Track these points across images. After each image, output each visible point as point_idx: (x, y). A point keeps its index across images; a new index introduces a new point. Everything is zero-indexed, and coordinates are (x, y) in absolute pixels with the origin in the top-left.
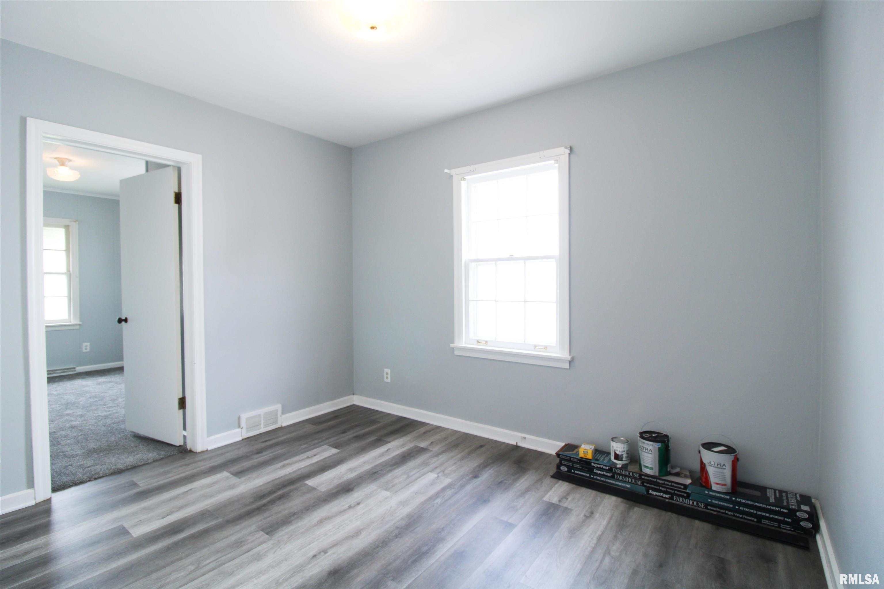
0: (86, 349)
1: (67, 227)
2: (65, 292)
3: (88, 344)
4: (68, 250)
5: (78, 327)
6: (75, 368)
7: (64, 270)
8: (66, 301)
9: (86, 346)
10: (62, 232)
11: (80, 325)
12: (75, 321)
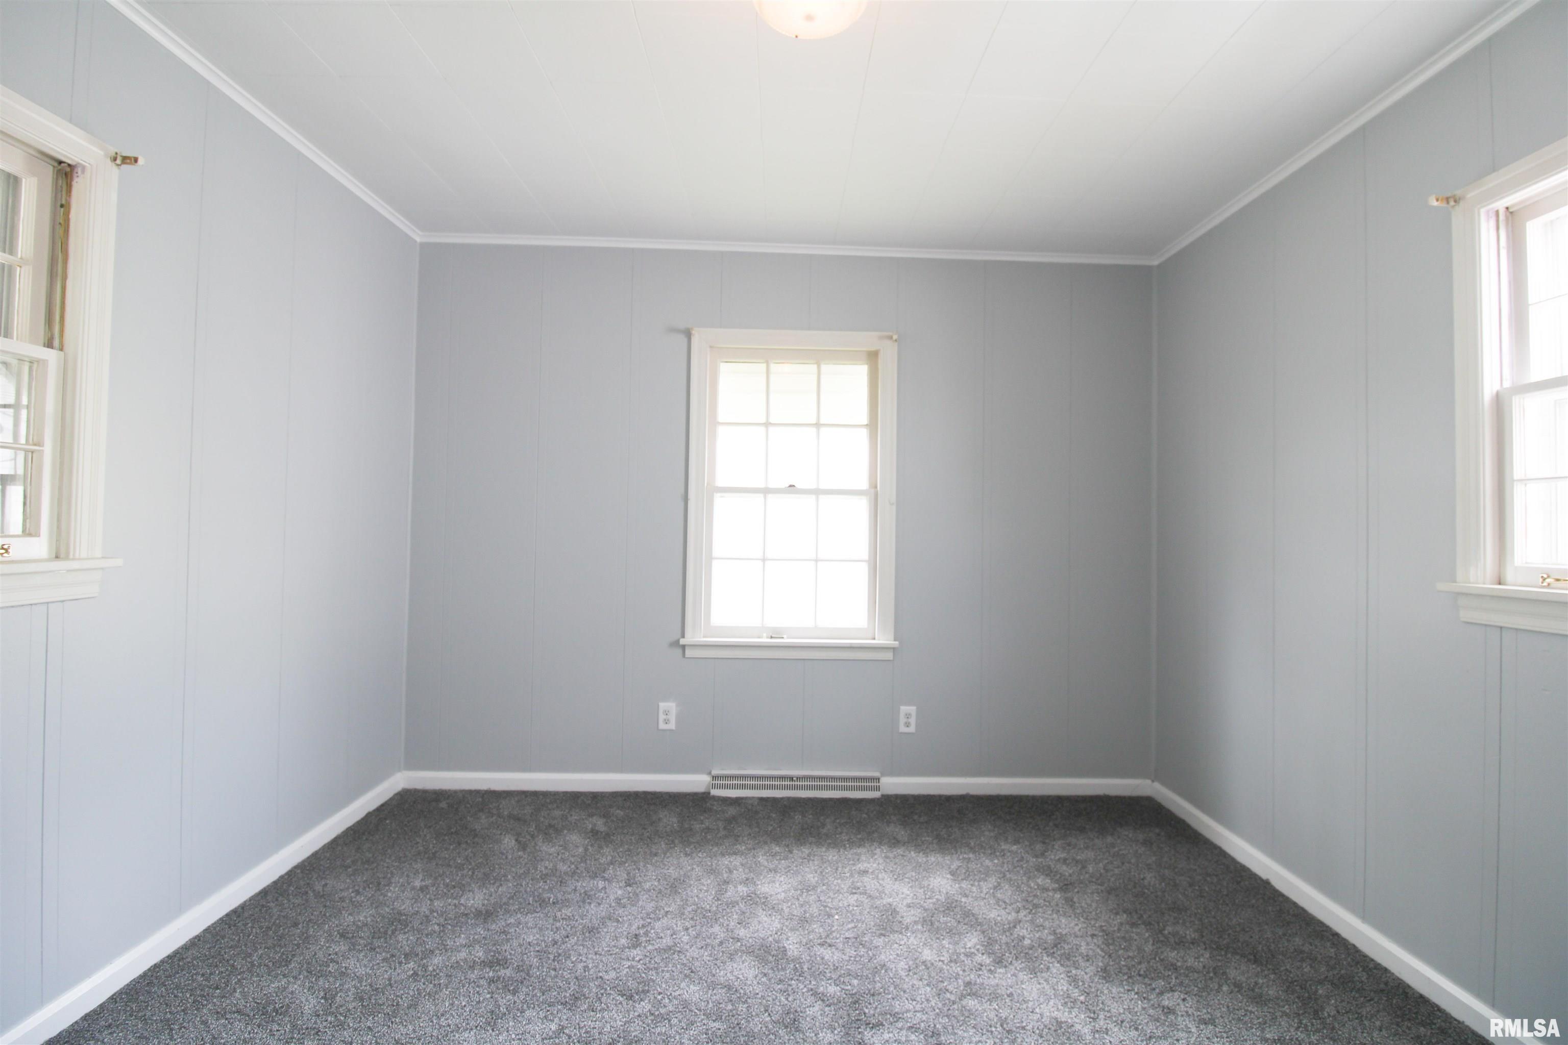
0: (907, 725)
1: (872, 357)
2: (863, 551)
3: (912, 709)
4: (872, 425)
5: (889, 656)
6: (878, 779)
7: (864, 485)
8: (862, 572)
9: (908, 716)
10: (861, 371)
11: (894, 649)
12: (885, 639)
